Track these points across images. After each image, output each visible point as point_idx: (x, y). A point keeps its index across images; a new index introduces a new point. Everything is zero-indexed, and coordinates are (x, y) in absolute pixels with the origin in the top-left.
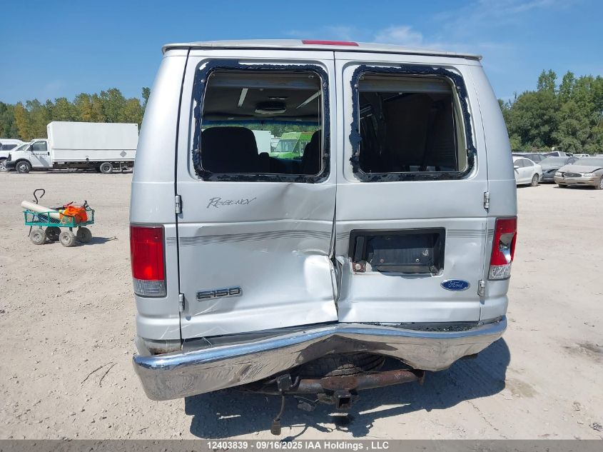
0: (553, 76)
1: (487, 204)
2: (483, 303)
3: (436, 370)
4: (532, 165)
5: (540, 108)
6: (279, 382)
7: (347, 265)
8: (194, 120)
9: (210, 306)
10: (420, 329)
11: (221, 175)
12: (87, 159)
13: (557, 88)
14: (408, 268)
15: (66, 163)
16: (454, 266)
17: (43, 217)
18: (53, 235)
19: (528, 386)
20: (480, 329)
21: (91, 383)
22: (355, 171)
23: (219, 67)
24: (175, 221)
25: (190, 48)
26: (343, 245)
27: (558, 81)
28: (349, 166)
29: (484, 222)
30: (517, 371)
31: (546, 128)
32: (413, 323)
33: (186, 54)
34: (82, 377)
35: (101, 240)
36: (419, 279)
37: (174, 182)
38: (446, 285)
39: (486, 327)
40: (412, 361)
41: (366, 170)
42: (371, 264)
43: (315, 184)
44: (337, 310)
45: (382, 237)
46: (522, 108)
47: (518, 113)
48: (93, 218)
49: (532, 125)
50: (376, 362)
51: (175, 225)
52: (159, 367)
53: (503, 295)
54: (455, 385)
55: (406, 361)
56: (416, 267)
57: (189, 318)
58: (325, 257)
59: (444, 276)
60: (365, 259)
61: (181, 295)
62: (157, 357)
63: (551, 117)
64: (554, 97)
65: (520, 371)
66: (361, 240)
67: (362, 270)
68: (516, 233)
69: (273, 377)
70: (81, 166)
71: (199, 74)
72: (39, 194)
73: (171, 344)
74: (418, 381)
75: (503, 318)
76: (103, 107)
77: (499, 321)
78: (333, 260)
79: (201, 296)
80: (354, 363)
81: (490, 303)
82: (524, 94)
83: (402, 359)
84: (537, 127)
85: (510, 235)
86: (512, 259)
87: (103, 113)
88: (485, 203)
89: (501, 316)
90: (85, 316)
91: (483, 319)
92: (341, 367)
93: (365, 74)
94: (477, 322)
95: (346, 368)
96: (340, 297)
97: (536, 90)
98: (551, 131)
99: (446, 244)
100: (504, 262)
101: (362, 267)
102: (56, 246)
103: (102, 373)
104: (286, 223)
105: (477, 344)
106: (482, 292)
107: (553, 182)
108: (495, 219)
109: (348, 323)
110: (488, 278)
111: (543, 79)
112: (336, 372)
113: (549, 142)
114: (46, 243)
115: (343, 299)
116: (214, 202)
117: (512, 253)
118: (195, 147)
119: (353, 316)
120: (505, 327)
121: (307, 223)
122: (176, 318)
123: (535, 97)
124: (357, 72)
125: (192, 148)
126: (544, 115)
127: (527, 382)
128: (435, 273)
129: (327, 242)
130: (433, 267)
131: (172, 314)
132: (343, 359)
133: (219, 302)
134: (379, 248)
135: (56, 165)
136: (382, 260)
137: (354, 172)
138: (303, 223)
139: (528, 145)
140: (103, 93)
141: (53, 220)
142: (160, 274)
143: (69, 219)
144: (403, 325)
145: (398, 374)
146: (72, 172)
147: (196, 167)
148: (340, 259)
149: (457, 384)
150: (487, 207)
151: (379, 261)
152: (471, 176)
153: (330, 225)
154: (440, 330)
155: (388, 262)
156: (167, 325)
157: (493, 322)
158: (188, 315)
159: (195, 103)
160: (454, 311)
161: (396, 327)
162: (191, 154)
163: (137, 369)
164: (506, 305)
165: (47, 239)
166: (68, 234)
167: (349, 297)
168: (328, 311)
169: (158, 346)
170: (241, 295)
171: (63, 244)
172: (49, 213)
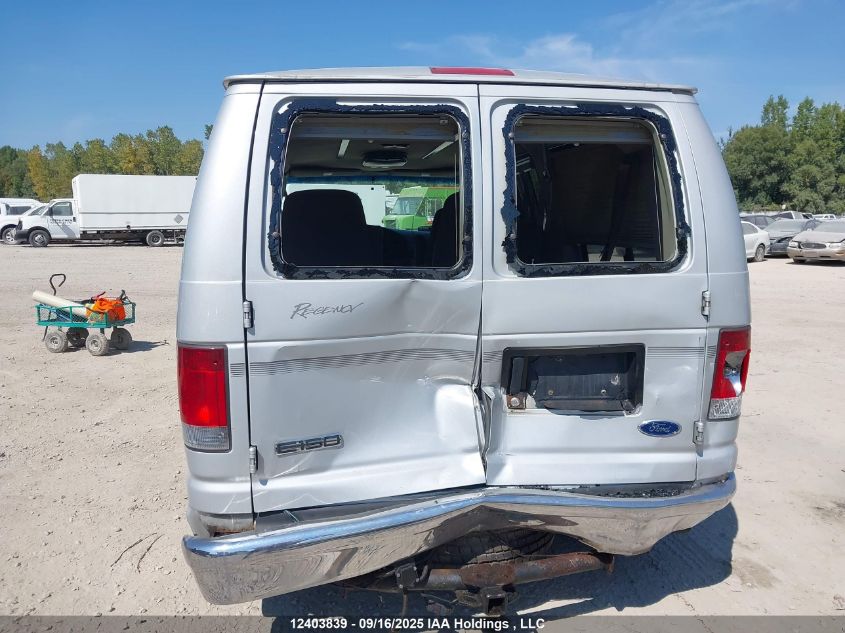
0: (783, 104)
1: (707, 309)
2: (701, 455)
3: (631, 554)
4: (755, 231)
5: (765, 149)
6: (398, 575)
7: (499, 400)
8: (270, 188)
9: (296, 462)
10: (607, 495)
11: (313, 268)
12: (128, 227)
13: (790, 122)
14: (591, 404)
15: (98, 232)
16: (658, 400)
17: (62, 314)
18: (77, 339)
19: (764, 570)
20: (696, 493)
21: (126, 565)
22: (510, 260)
23: (308, 110)
24: (243, 339)
25: (264, 82)
26: (493, 369)
27: (792, 112)
28: (501, 254)
29: (703, 335)
30: (747, 547)
31: (773, 178)
32: (597, 485)
33: (259, 90)
34: (112, 555)
35: (146, 346)
36: (605, 420)
37: (241, 282)
38: (646, 429)
39: (704, 489)
40: (596, 542)
41: (526, 259)
42: (535, 397)
43: (451, 281)
44: (485, 467)
45: (550, 357)
46: (739, 150)
47: (734, 157)
48: (133, 314)
49: (754, 173)
50: (542, 540)
51: (243, 345)
52: (220, 555)
53: (730, 442)
54: (657, 569)
55: (587, 541)
56: (601, 402)
57: (264, 482)
58: (467, 387)
59: (643, 415)
60: (526, 389)
61: (252, 449)
62: (217, 540)
63: (780, 163)
64: (785, 135)
65: (751, 546)
66: (519, 362)
67: (521, 407)
68: (749, 351)
69: (390, 567)
70: (120, 235)
71: (277, 120)
72: (57, 281)
73: (239, 520)
74: (604, 569)
75: (730, 477)
76: (151, 154)
77: (724, 481)
78: (478, 392)
79: (281, 448)
80: (510, 543)
81: (711, 455)
82: (743, 129)
83: (580, 538)
84: (761, 176)
85: (741, 354)
86: (743, 389)
87: (151, 161)
88: (703, 309)
89: (728, 474)
90: (119, 460)
91: (701, 478)
92: (491, 550)
93: (524, 118)
94: (691, 483)
95: (498, 552)
96: (489, 447)
97: (761, 125)
98: (781, 182)
99: (646, 369)
100: (731, 393)
101: (521, 403)
102: (81, 354)
103: (141, 550)
104: (408, 339)
105: (692, 515)
106: (699, 439)
107: (785, 256)
108: (717, 330)
109: (501, 486)
110: (708, 418)
111: (769, 108)
112: (482, 557)
113: (777, 197)
114: (67, 350)
115: (494, 450)
116: (301, 310)
117: (743, 381)
118: (272, 228)
119: (508, 476)
120: (733, 489)
121: (439, 338)
122: (246, 481)
123: (758, 135)
124: (512, 115)
125: (268, 231)
126: (771, 159)
127: (763, 564)
128: (630, 411)
129: (469, 366)
130: (627, 402)
131: (240, 476)
132: (493, 538)
133: (309, 456)
134: (545, 374)
135: (85, 235)
136: (551, 392)
137: (508, 262)
138: (433, 338)
139: (749, 202)
140: (150, 134)
141: (77, 318)
142: (221, 418)
143: (100, 317)
144: (583, 489)
145: (575, 560)
146: (108, 245)
147: (273, 259)
148: (488, 390)
149: (660, 566)
150: (706, 313)
151: (546, 394)
152: (682, 268)
153: (473, 340)
154: (638, 495)
155: (559, 394)
156: (232, 491)
157: (715, 482)
158: (263, 478)
159: (272, 163)
160: (658, 466)
161: (572, 491)
162: (267, 240)
163: (188, 557)
164: (734, 456)
165: (70, 344)
166: (98, 337)
167: (502, 447)
168: (472, 470)
169: (220, 523)
170: (343, 446)
171: (91, 352)
172: (71, 308)
